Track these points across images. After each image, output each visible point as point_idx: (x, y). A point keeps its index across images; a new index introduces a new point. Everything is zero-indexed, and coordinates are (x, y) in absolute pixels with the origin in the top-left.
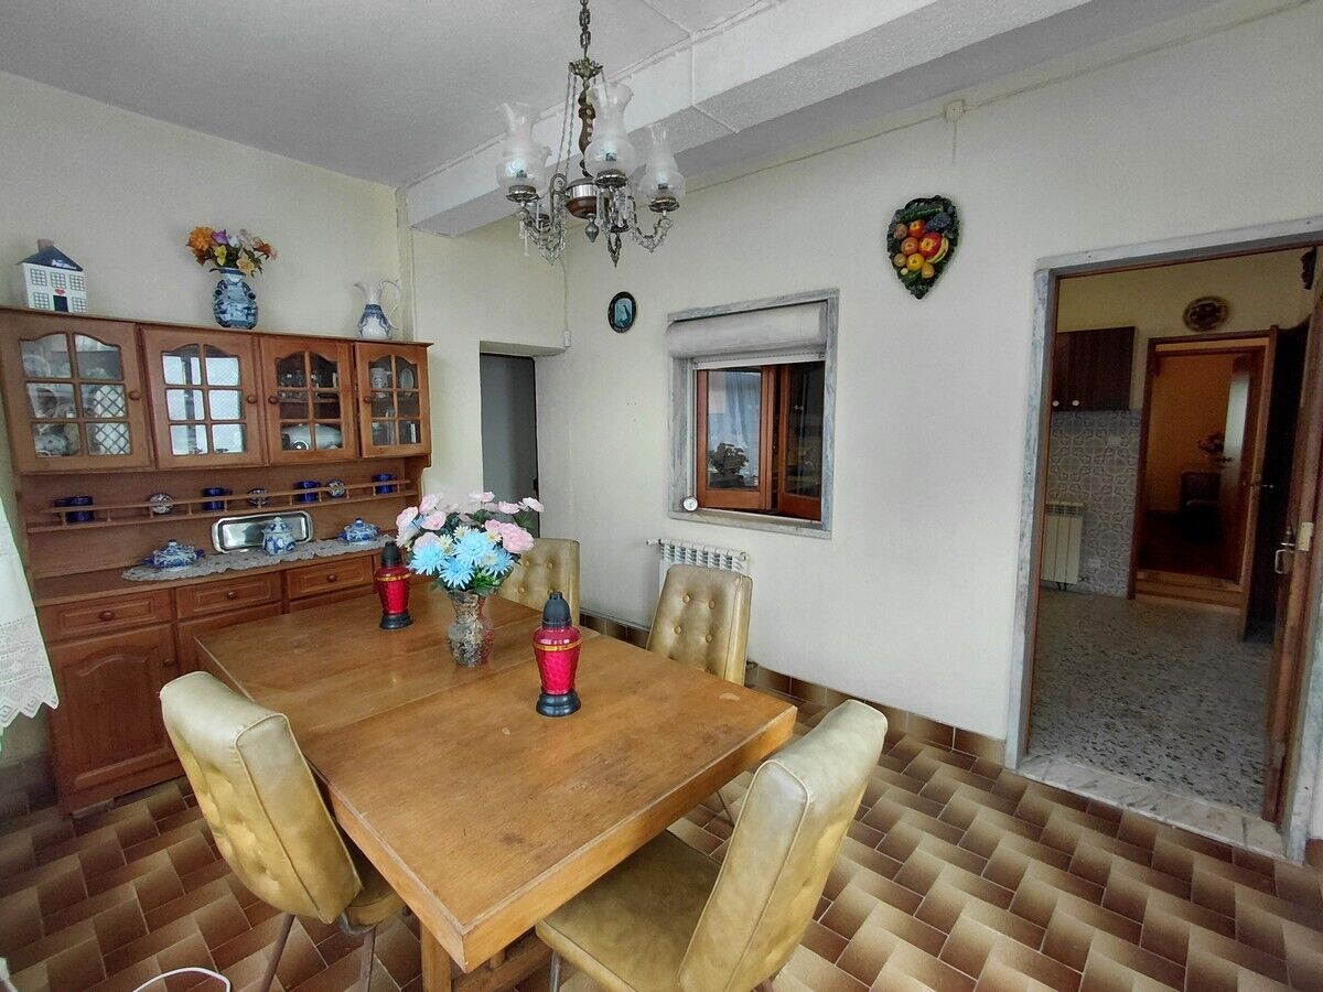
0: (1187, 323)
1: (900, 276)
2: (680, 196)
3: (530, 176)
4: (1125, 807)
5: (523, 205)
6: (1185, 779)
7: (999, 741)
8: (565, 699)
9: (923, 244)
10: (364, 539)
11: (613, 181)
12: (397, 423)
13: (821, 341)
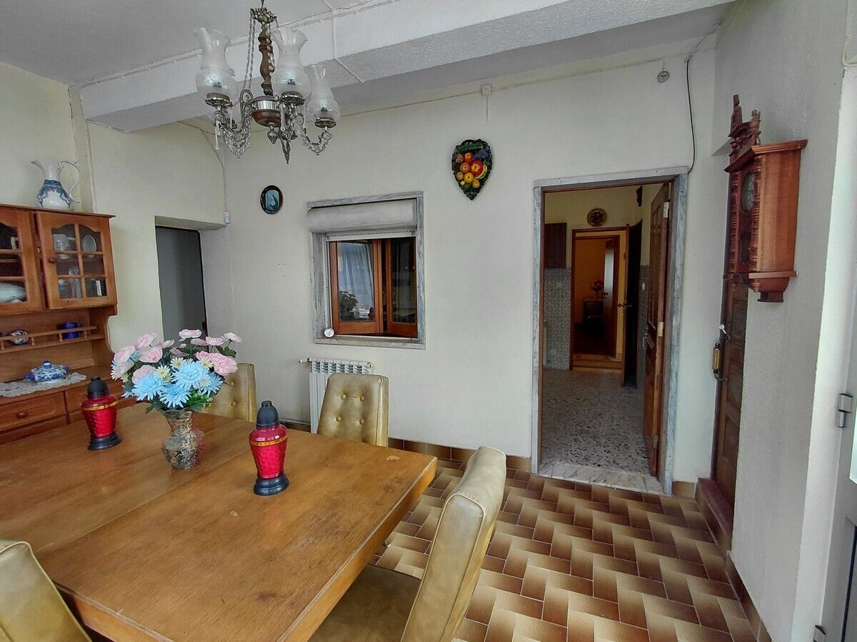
0: (589, 222)
1: (460, 185)
2: (336, 118)
3: (225, 87)
4: (592, 483)
5: (219, 109)
6: (614, 462)
7: (527, 458)
8: (277, 481)
9: (473, 167)
10: (53, 378)
11: (294, 100)
12: (83, 280)
13: (414, 224)
